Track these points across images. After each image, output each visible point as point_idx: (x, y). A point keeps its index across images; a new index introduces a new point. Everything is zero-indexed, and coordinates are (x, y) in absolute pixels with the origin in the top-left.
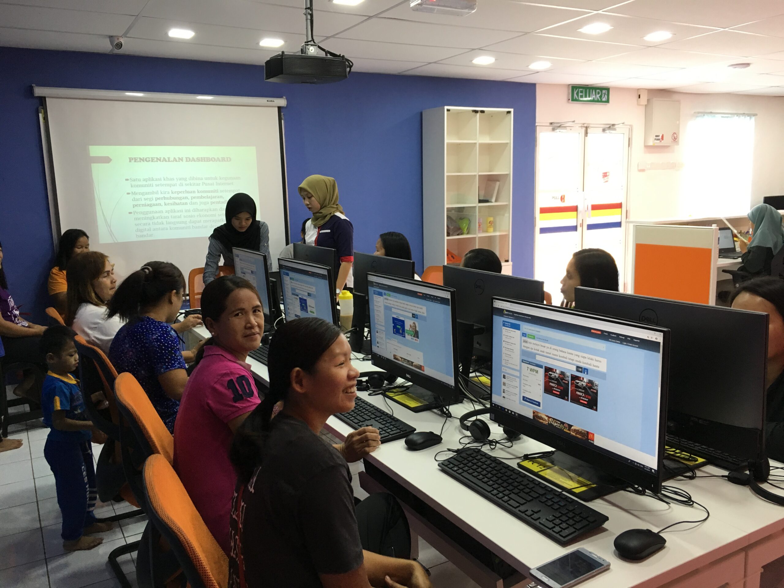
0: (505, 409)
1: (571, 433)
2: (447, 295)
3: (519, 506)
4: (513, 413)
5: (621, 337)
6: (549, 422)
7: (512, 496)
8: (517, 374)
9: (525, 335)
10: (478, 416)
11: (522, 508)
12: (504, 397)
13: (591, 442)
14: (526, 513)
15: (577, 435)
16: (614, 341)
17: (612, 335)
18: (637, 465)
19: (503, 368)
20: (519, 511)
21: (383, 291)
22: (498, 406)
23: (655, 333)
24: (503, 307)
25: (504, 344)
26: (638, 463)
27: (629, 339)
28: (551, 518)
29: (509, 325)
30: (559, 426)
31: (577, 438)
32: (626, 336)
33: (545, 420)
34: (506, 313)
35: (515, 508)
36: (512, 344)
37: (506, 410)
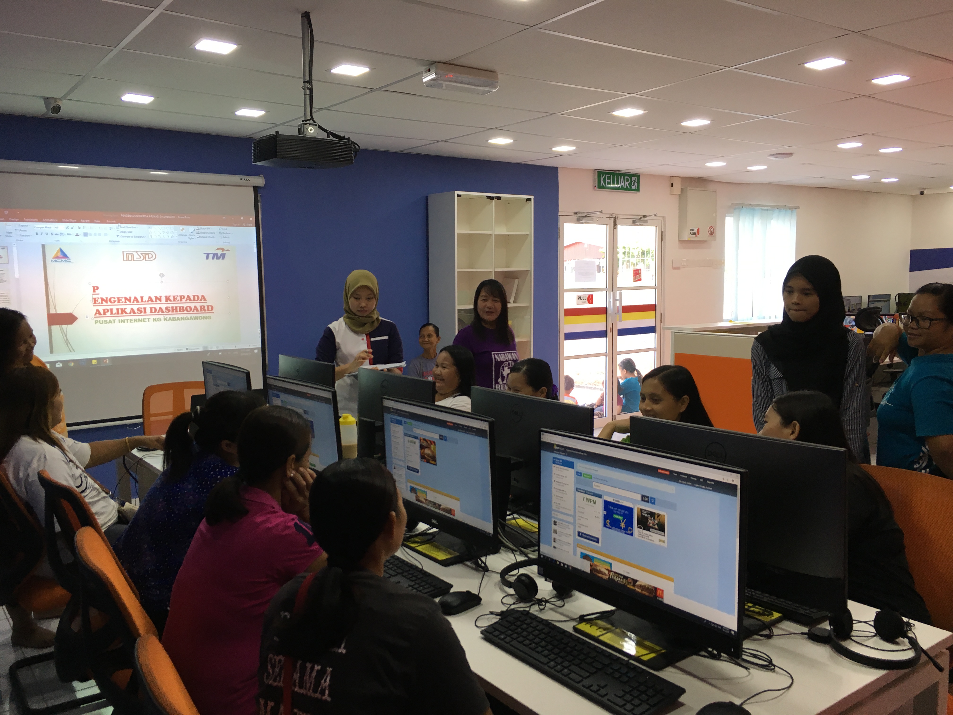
0: (556, 561)
1: (636, 589)
2: (484, 426)
3: (582, 681)
4: (566, 566)
5: (692, 478)
6: (609, 577)
7: (573, 668)
8: (571, 520)
9: (579, 474)
10: (520, 569)
11: (586, 682)
12: (555, 547)
13: (660, 599)
14: (592, 688)
15: (644, 592)
16: (685, 482)
17: (682, 476)
18: (714, 627)
19: (553, 512)
20: (583, 686)
21: (403, 420)
22: (548, 558)
23: (731, 475)
24: (554, 441)
25: (554, 485)
26: (714, 623)
27: (702, 480)
28: (621, 693)
29: (560, 462)
30: (622, 581)
31: (644, 595)
32: (699, 478)
33: (604, 574)
34: (557, 448)
35: (578, 683)
36: (564, 485)
37: (558, 563)
